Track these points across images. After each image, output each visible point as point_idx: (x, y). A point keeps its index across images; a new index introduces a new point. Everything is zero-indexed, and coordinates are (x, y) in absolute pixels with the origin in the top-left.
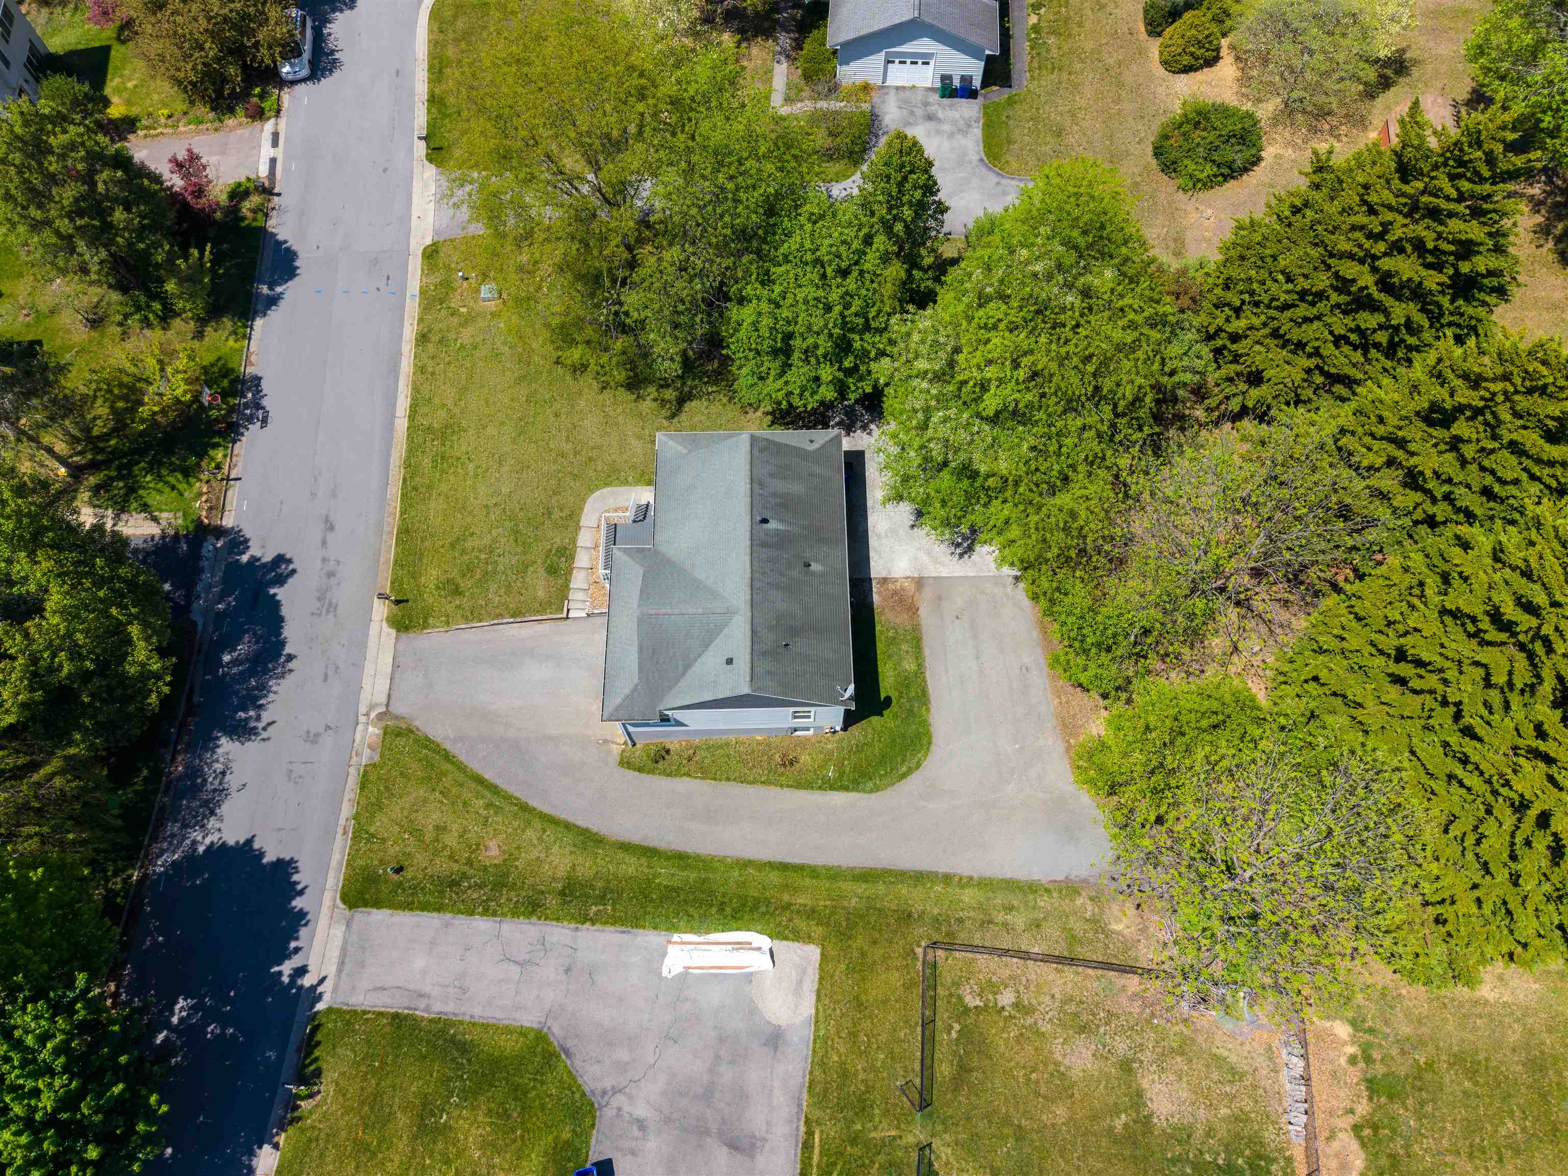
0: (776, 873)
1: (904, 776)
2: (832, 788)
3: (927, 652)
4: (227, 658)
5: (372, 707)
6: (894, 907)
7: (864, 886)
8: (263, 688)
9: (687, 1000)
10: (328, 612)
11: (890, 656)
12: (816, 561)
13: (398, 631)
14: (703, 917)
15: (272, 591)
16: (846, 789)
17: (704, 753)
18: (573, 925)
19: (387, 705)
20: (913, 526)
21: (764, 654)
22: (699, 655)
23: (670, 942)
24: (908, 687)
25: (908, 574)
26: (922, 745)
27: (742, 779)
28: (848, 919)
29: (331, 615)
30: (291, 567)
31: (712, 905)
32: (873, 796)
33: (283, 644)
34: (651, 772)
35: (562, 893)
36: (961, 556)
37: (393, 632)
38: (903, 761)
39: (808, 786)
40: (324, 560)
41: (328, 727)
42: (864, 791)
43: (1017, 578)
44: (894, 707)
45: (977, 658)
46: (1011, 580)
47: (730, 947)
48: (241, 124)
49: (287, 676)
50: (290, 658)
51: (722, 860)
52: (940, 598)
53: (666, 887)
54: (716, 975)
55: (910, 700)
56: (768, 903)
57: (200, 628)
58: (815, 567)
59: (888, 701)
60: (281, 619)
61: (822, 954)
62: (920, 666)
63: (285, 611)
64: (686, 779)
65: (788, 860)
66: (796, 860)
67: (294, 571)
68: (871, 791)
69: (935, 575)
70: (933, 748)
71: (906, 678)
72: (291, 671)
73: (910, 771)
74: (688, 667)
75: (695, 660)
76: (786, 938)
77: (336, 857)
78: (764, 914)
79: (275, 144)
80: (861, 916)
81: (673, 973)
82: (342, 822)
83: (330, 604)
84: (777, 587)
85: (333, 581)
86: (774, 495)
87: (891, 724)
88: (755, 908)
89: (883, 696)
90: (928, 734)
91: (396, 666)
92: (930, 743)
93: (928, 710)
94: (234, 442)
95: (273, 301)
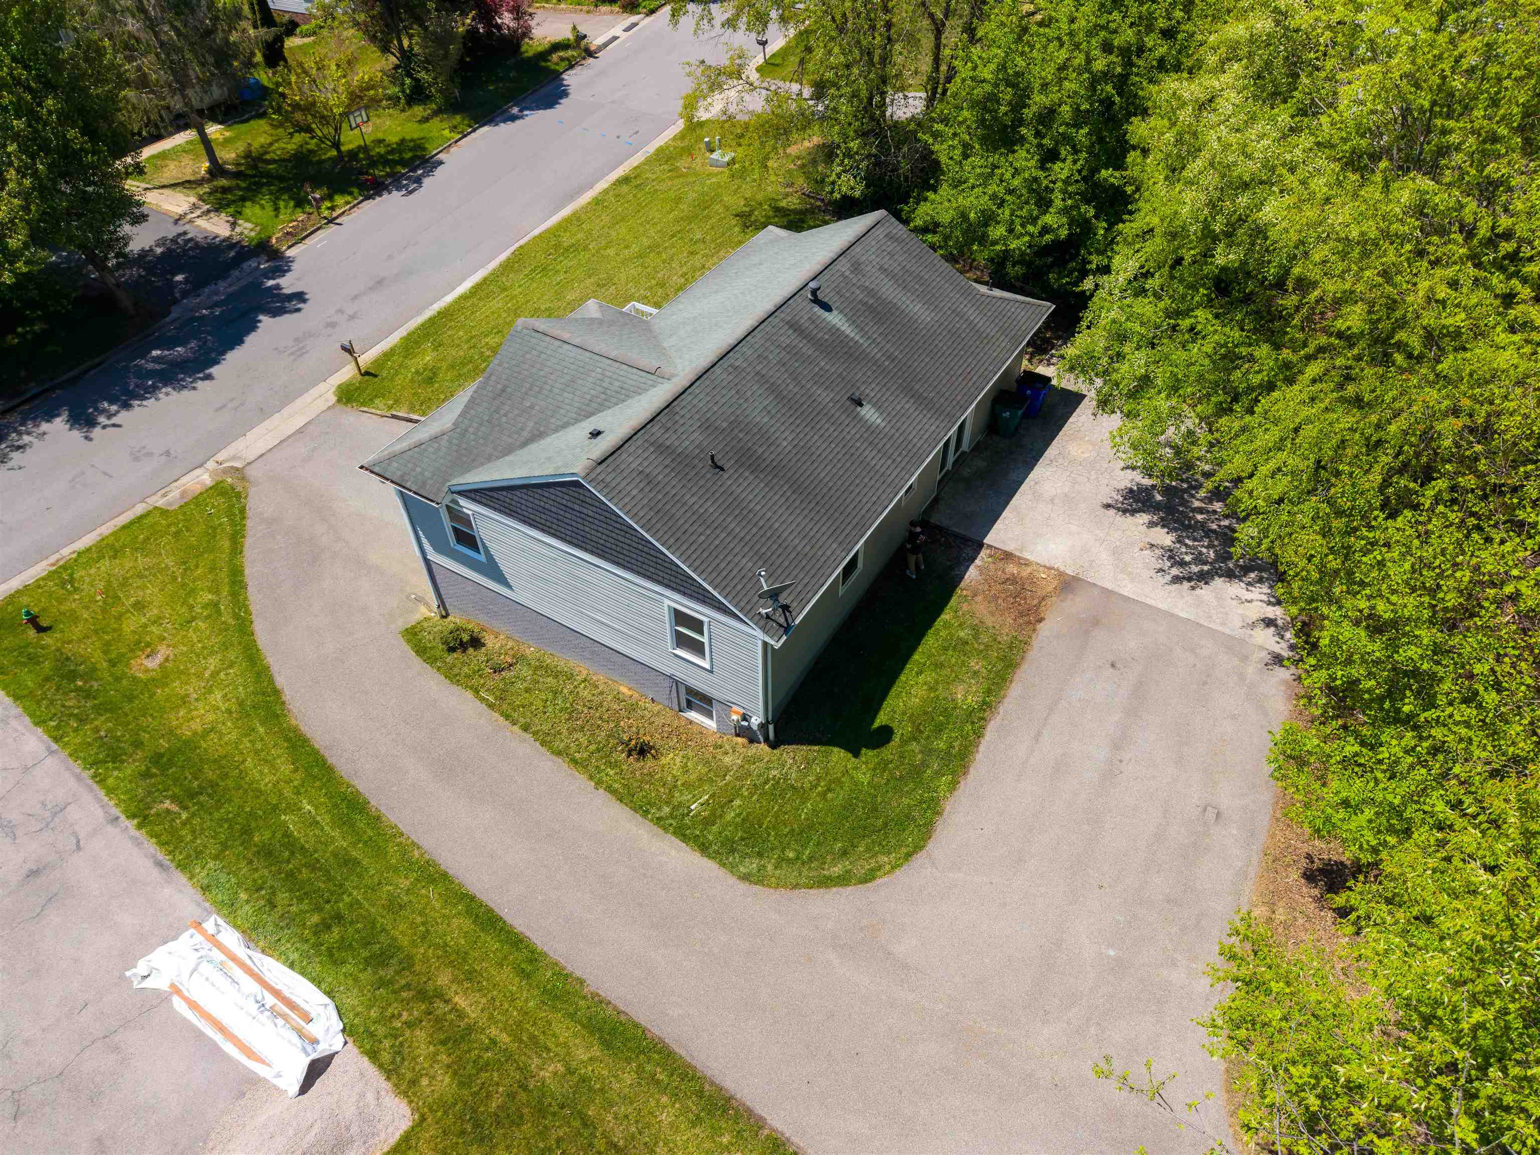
0: (467, 924)
1: (825, 882)
2: (682, 833)
3: (1015, 690)
4: (155, 353)
5: (233, 458)
6: (618, 1138)
7: (596, 1051)
8: (153, 390)
9: (116, 1049)
10: (291, 354)
11: (939, 666)
12: (878, 406)
13: (339, 401)
14: (289, 920)
15: (261, 318)
16: (704, 848)
17: (526, 672)
18: (116, 812)
19: (249, 463)
20: (1108, 506)
21: (661, 449)
22: (565, 426)
23: (198, 925)
24: (939, 729)
25: (1059, 564)
26: (901, 844)
27: (545, 740)
28: (512, 1096)
30: (300, 306)
31: (318, 909)
32: (743, 886)
33: (216, 362)
34: (431, 660)
35: (157, 758)
36: (1176, 580)
37: (334, 399)
38: (844, 853)
39: (642, 809)
40: (340, 311)
41: (167, 453)
42: (732, 868)
43: (1278, 660)
44: (889, 752)
45: (1116, 747)
46: (1265, 656)
47: (270, 1000)
48: (612, 12)
49: (185, 391)
50: (207, 377)
51: (407, 848)
52: (1096, 622)
53: (287, 834)
54: (200, 1035)
55: (928, 752)
56: (407, 964)
57: (167, 319)
58: (868, 412)
59: (885, 735)
60: (241, 342)
61: (407, 1138)
62: (987, 707)
63: (251, 339)
64: (469, 694)
65: (506, 913)
66: (518, 923)
67: (299, 310)
68: (745, 878)
69: (1109, 586)
70: (920, 858)
71: (946, 712)
72: (194, 388)
73: (843, 880)
74: (537, 436)
75: (556, 430)
76: (373, 1055)
78: (382, 983)
79: (627, 30)
80: (541, 1111)
81: (148, 984)
82: (65, 551)
83: (302, 348)
84: (773, 389)
86: (871, 293)
87: (864, 777)
88: (380, 960)
89: (881, 719)
90: (926, 832)
91: (300, 431)
92: (918, 848)
93: (953, 786)
94: (368, 198)
95: (513, 118)
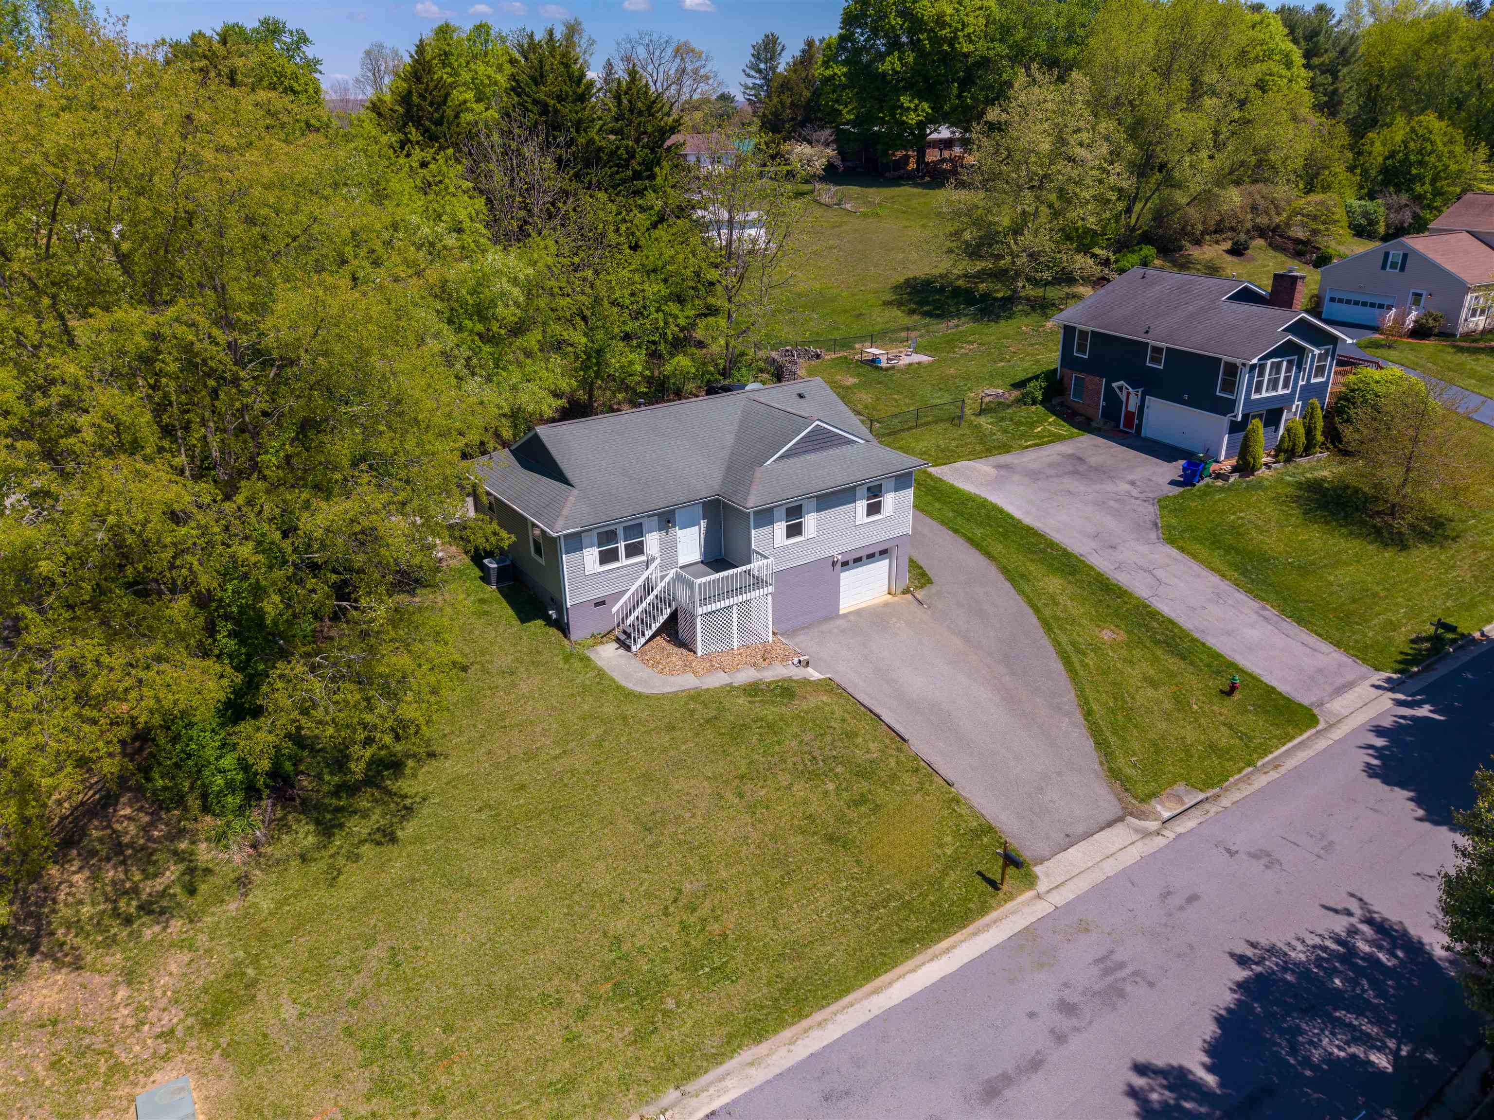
5: (1146, 834)
10: (1121, 965)
15: (1211, 1080)
19: (1121, 819)
29: (1118, 957)
30: (1140, 1082)
37: (1037, 870)
40: (1060, 1038)
41: (1231, 853)
49: (1264, 942)
50: (1242, 961)
63: (1210, 1030)
67: (1141, 1069)
72: (1253, 945)
77: (1302, 756)
82: (1273, 775)
83: (1107, 972)
85: (1073, 997)
